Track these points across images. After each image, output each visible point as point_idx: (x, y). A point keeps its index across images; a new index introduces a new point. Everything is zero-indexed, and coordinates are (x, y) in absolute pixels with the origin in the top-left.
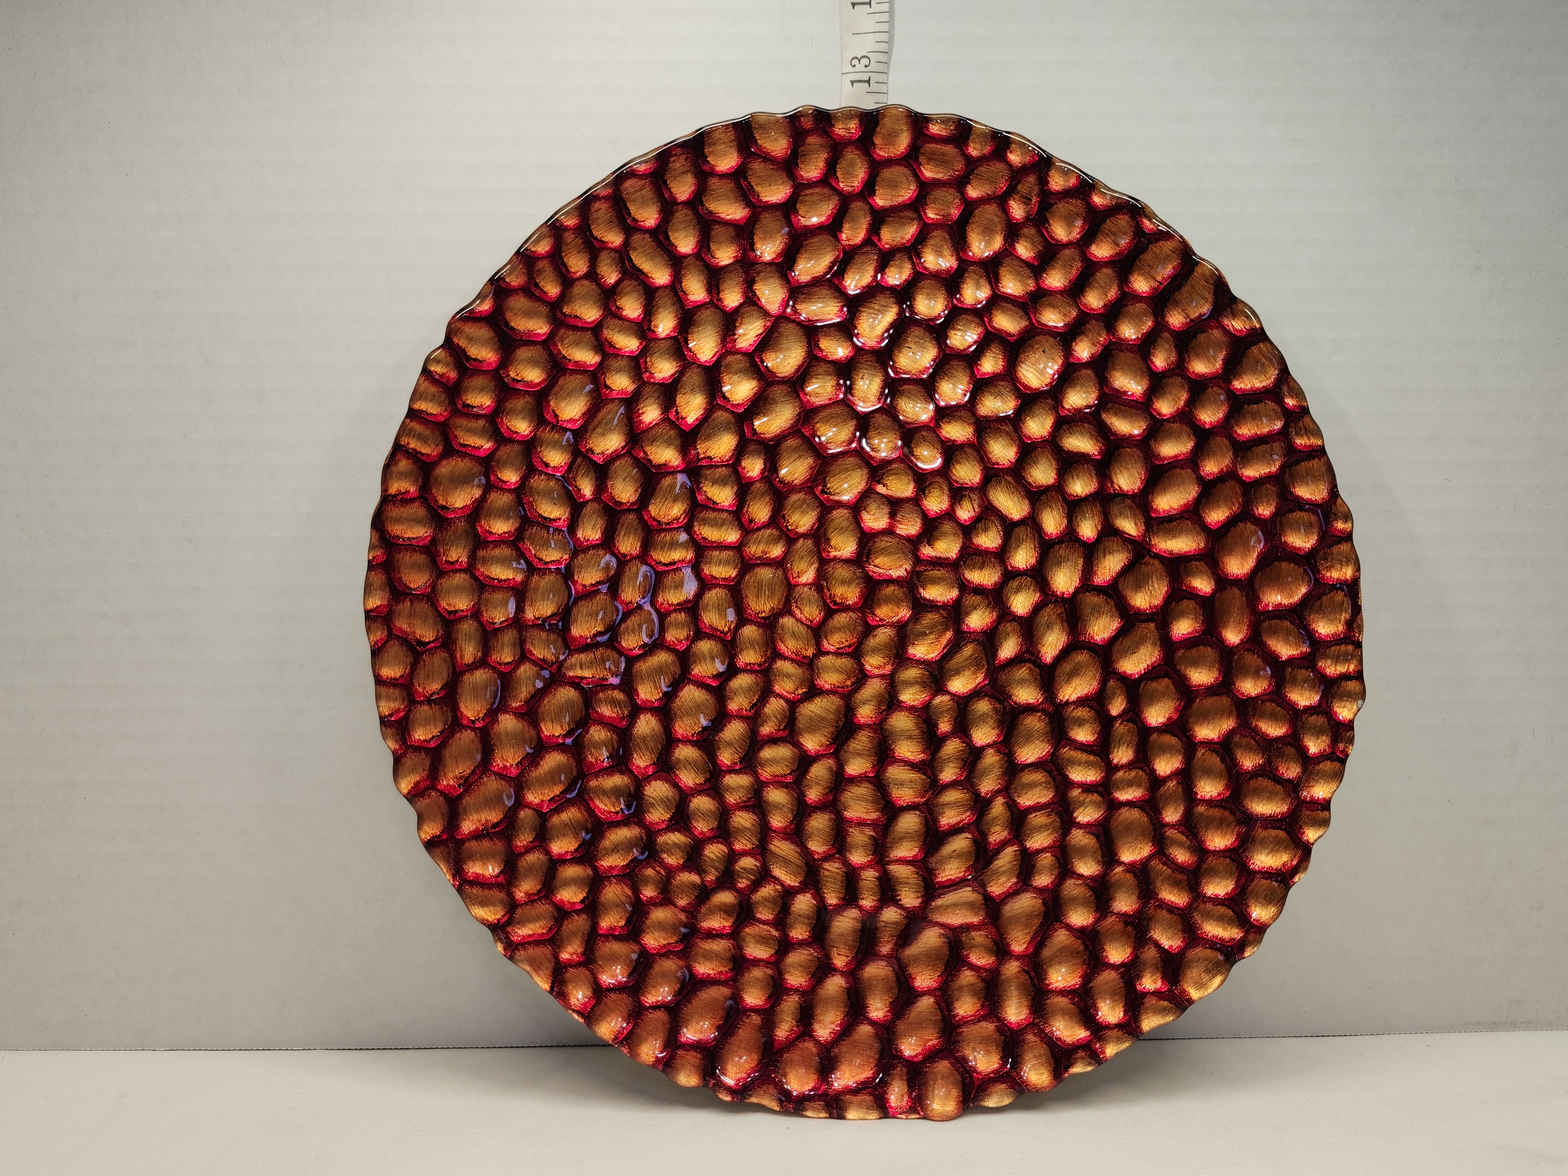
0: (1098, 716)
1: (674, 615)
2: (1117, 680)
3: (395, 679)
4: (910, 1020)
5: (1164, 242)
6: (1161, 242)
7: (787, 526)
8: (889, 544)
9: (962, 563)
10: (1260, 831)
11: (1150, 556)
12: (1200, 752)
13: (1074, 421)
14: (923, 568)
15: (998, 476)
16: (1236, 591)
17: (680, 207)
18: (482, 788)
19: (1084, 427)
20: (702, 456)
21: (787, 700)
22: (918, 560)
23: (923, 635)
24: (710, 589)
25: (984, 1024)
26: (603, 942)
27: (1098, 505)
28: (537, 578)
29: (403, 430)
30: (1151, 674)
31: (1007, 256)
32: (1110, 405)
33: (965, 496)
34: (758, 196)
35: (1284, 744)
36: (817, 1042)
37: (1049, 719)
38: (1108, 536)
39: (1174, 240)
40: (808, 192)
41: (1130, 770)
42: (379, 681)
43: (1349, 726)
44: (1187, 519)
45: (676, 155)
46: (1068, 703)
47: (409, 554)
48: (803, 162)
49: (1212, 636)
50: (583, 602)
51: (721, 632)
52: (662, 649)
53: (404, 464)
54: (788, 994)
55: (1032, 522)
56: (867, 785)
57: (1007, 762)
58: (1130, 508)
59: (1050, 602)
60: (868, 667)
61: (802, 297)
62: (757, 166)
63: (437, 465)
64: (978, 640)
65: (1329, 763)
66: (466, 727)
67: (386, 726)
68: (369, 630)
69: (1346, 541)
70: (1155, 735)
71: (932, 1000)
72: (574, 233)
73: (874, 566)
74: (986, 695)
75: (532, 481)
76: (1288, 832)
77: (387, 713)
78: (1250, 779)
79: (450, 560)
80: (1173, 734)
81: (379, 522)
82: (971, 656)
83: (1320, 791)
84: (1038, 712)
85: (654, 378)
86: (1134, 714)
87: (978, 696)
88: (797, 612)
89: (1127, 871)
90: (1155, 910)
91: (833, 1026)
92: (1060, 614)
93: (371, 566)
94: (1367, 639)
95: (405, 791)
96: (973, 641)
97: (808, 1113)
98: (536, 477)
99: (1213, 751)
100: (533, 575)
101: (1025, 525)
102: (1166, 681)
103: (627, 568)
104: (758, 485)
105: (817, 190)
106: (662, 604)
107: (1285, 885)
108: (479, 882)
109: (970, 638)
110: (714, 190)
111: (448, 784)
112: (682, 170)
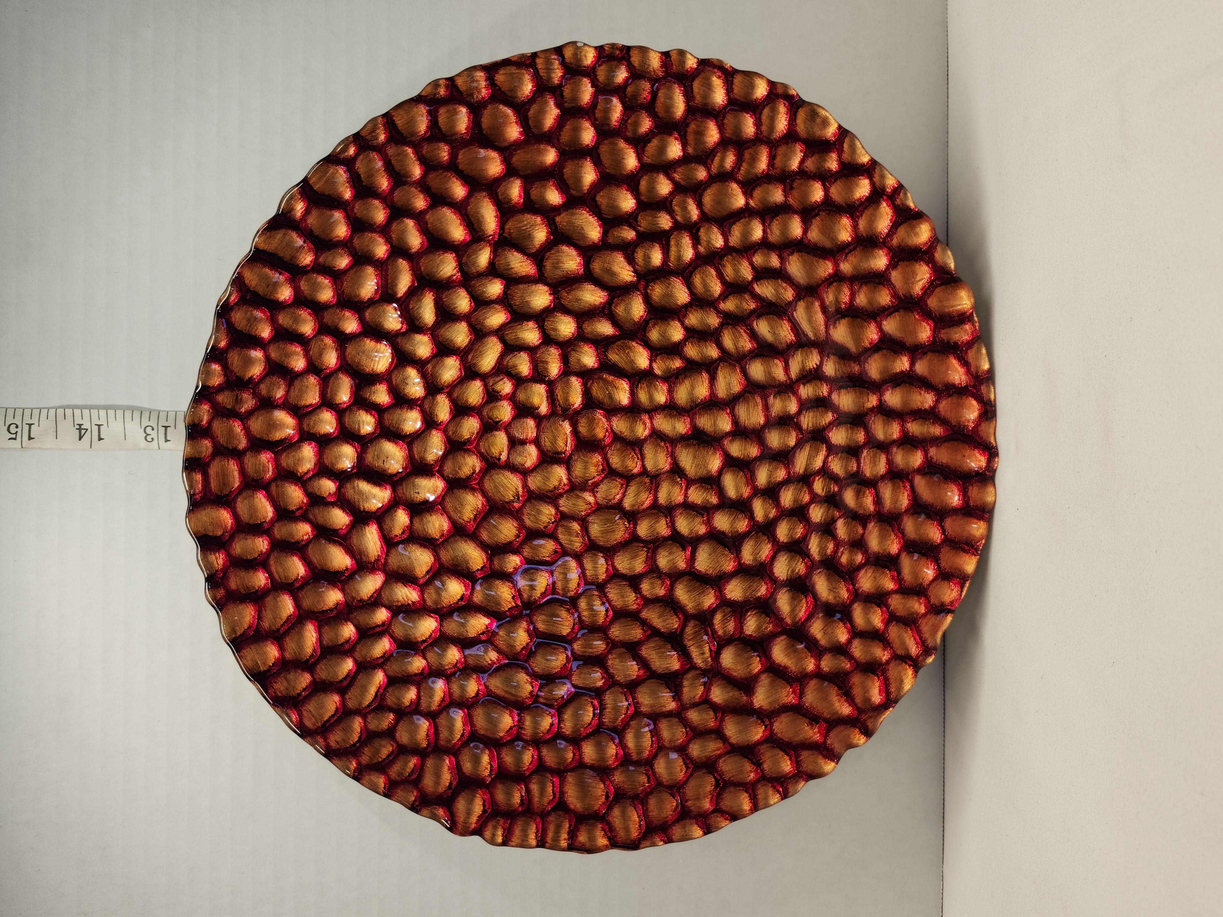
0: (639, 245)
1: (645, 593)
2: (607, 237)
3: (750, 796)
4: (903, 336)
5: (246, 279)
6: (246, 282)
7: (553, 523)
8: (546, 439)
9: (547, 379)
10: (697, 102)
11: (503, 233)
12: (646, 160)
13: (410, 317)
14: (559, 408)
15: (470, 367)
16: (514, 159)
17: (316, 676)
18: (814, 705)
19: (413, 308)
20: (513, 604)
21: (687, 488)
22: (553, 413)
23: (610, 396)
24: (617, 570)
25: (893, 279)
26: (905, 582)
27: (473, 282)
28: (642, 707)
29: (555, 847)
30: (596, 211)
31: (288, 402)
32: (390, 292)
33: (493, 389)
34: (290, 616)
35: (626, 96)
36: (937, 402)
37: (651, 282)
38: (496, 270)
39: (242, 271)
40: (277, 577)
41: (674, 211)
42: (755, 808)
43: (600, 49)
44: (466, 210)
45: (275, 692)
46: (635, 271)
47: (650, 814)
48: (254, 587)
49: (554, 170)
50: (652, 666)
51: (648, 553)
52: (673, 595)
53: (582, 838)
54: (908, 432)
55: (500, 332)
56: (736, 410)
57: (692, 308)
58: (469, 257)
59: (560, 303)
60: (647, 432)
61: (364, 558)
62: (266, 624)
63: (576, 812)
64: (604, 352)
65: (632, 59)
66: (772, 731)
67: (788, 793)
68: (718, 828)
69: (454, 81)
70: (643, 198)
71: (884, 323)
72: (361, 756)
73: (566, 445)
74: (645, 336)
75: (568, 733)
76: (693, 80)
77: (778, 795)
78: (658, 117)
79: (646, 780)
80: (638, 184)
81: (633, 845)
82: (617, 354)
83: (655, 62)
84: (647, 293)
85: (460, 659)
86: (629, 219)
87: (647, 341)
88: (618, 497)
89: (751, 196)
90: (776, 169)
91: (922, 392)
92: (567, 293)
93: (669, 840)
94: (528, 50)
95: (833, 764)
96: (605, 355)
97: (992, 397)
98: (563, 730)
99: (643, 150)
100: (641, 712)
101: (503, 337)
102: (599, 198)
103: (617, 639)
104: (525, 554)
105: (273, 569)
106: (638, 604)
107: (734, 74)
108: (886, 689)
109: (603, 359)
110: (295, 653)
111: (818, 732)
112: (285, 684)
